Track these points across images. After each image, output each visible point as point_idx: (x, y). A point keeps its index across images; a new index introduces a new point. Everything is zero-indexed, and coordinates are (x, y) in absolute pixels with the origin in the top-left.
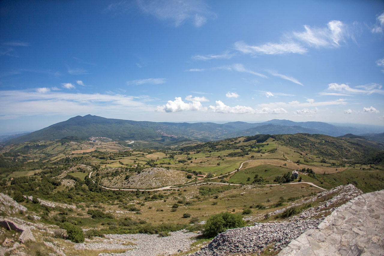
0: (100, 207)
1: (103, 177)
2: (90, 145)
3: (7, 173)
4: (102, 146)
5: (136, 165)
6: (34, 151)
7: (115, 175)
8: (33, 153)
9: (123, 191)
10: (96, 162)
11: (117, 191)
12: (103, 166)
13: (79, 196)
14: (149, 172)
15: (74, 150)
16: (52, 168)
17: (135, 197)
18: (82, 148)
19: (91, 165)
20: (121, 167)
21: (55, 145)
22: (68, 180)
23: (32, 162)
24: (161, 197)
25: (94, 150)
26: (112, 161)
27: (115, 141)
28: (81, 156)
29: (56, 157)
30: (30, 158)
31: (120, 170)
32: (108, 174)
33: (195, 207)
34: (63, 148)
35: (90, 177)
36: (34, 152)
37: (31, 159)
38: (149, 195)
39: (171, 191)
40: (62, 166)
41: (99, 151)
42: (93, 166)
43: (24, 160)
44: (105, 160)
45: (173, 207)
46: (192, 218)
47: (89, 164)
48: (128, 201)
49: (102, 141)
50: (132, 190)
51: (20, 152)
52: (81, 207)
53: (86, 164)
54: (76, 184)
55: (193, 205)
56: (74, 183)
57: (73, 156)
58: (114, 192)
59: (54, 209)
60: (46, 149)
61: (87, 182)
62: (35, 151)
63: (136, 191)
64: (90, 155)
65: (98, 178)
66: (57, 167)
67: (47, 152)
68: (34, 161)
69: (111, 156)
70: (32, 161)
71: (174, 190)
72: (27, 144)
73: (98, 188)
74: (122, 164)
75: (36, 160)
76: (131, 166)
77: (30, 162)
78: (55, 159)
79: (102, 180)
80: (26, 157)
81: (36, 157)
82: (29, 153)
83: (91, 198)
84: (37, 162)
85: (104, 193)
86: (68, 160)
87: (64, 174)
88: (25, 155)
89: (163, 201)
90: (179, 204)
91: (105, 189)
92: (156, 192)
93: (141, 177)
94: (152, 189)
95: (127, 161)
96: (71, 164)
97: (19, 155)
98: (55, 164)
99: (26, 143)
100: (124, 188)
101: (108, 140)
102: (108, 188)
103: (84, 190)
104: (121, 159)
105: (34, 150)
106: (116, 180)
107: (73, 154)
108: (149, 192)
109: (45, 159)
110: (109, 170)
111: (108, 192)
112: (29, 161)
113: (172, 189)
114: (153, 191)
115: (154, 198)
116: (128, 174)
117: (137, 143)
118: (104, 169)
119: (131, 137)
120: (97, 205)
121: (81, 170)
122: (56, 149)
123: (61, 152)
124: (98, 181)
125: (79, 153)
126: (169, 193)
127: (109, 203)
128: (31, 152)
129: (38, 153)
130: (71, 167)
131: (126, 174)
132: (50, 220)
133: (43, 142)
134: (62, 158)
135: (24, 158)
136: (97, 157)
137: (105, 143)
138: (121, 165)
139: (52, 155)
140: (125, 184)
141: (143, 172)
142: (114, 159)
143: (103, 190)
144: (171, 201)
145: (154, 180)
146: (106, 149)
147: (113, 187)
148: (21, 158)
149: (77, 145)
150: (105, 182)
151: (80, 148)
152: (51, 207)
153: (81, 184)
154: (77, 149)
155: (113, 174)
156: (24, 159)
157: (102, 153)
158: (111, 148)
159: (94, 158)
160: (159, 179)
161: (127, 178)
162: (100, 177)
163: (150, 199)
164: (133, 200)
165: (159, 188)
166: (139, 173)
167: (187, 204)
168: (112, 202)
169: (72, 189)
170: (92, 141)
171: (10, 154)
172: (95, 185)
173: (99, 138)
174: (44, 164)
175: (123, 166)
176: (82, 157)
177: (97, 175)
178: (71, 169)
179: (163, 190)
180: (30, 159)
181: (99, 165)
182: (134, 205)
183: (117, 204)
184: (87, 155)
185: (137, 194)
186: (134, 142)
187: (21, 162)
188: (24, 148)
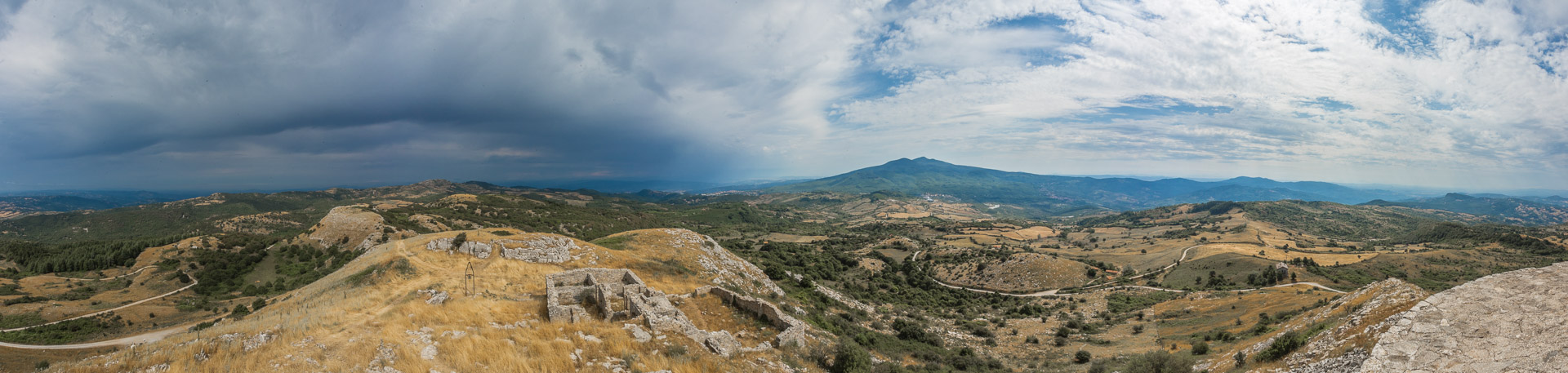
0: (920, 319)
1: (937, 262)
3: (756, 233)
5: (999, 246)
6: (818, 207)
7: (959, 262)
8: (816, 210)
9: (970, 292)
10: (928, 235)
11: (959, 290)
12: (941, 244)
13: (885, 291)
14: (1021, 261)
15: (892, 211)
16: (847, 237)
17: (989, 307)
19: (919, 240)
20: (972, 248)
21: (859, 202)
22: (873, 261)
24: (1039, 310)
26: (958, 236)
28: (903, 222)
29: (858, 221)
30: (809, 217)
31: (969, 254)
32: (948, 257)
33: (1099, 337)
34: (874, 206)
35: (914, 260)
38: (1017, 304)
39: (1058, 300)
40: (866, 236)
42: (922, 242)
43: (799, 217)
44: (945, 233)
45: (1059, 335)
46: (1094, 364)
47: (917, 238)
48: (975, 313)
50: (985, 292)
52: (884, 313)
53: (911, 237)
54: (886, 268)
55: (1096, 333)
56: (883, 266)
57: (890, 222)
58: (952, 291)
59: (837, 304)
60: (841, 206)
61: (907, 267)
62: (820, 207)
63: (994, 296)
65: (929, 262)
66: (858, 235)
67: (843, 211)
68: (815, 222)
69: (956, 227)
70: (812, 221)
71: (1064, 298)
73: (924, 281)
74: (976, 243)
75: (819, 221)
76: (990, 248)
78: (856, 223)
79: (935, 268)
80: (801, 214)
81: (821, 217)
82: (809, 210)
83: (908, 298)
84: (822, 225)
85: (933, 292)
86: (878, 227)
87: (868, 248)
88: (799, 212)
89: (1040, 319)
90: (1070, 330)
91: (937, 284)
92: (1030, 299)
93: (1006, 269)
94: (1022, 293)
95: (983, 236)
96: (884, 234)
97: (788, 210)
98: (853, 230)
100: (972, 288)
102: (943, 282)
103: (897, 282)
104: (974, 233)
106: (961, 271)
107: (889, 219)
108: (1016, 299)
109: (837, 221)
110: (951, 250)
111: (942, 290)
112: (805, 221)
113: (1058, 297)
114: (1025, 298)
115: (1026, 312)
116: (983, 261)
118: (942, 248)
120: (914, 314)
121: (899, 246)
122: (860, 207)
123: (868, 214)
124: (928, 268)
126: (1052, 303)
127: (938, 311)
128: (812, 208)
129: (825, 211)
130: (882, 239)
131: (979, 260)
132: (824, 321)
134: (869, 223)
138: (972, 245)
139: (851, 216)
140: (975, 279)
141: (1010, 259)
142: (963, 233)
143: (933, 285)
144: (1054, 322)
145: (1029, 276)
147: (952, 282)
148: (791, 214)
150: (941, 271)
152: (833, 300)
153: (895, 270)
155: (956, 258)
157: (942, 221)
160: (1036, 275)
161: (981, 268)
162: (932, 262)
163: (1016, 314)
164: (985, 312)
165: (1035, 292)
166: (1003, 260)
167: (1086, 329)
168: (945, 312)
169: (876, 276)
171: (770, 207)
172: (920, 274)
174: (834, 229)
175: (976, 246)
176: (906, 224)
177: (928, 257)
178: (881, 243)
179: (1043, 297)
181: (935, 242)
182: (985, 324)
183: (954, 317)
184: (915, 222)
185: (995, 300)
187: (790, 220)
188: (800, 201)
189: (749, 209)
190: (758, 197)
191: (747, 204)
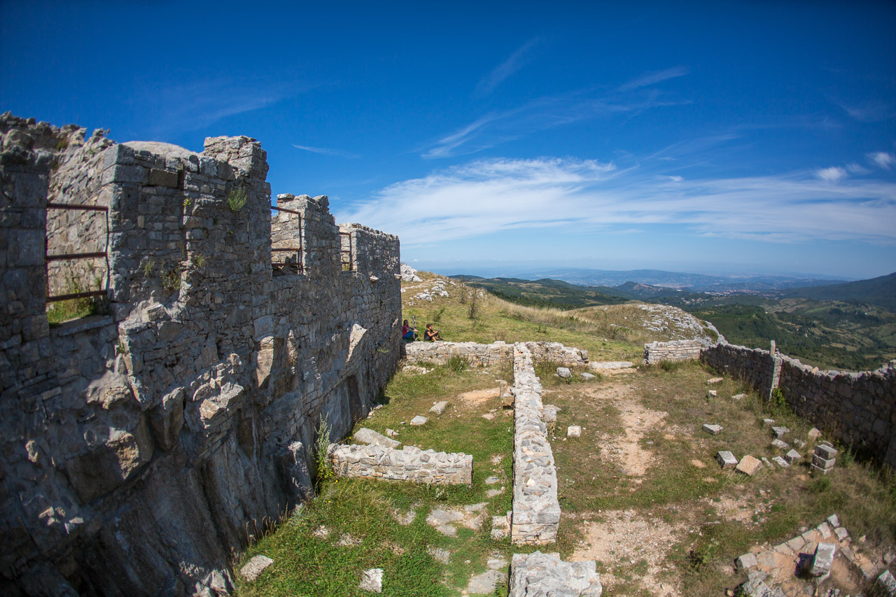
6: (850, 326)
8: (848, 330)
23: (840, 349)
30: (839, 338)
36: (850, 328)
37: (841, 343)
43: (825, 339)
51: (819, 319)
60: (879, 328)
62: (854, 326)
68: (845, 349)
72: (838, 306)
75: (850, 348)
77: (837, 348)
80: (830, 333)
81: (852, 341)
82: (839, 327)
84: (852, 353)
88: (828, 329)
97: (814, 326)
99: (837, 302)
105: (852, 324)
112: (834, 345)
128: (844, 325)
129: (858, 333)
133: (874, 310)
135: (825, 335)
148: (817, 332)
156: (825, 337)
171: (793, 316)
180: (838, 340)
187: (815, 341)
188: (831, 313)
189: (766, 318)
190: (777, 302)
191: (764, 310)
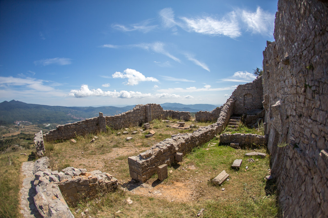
2: (16, 129)
4: (25, 129)
18: (10, 132)
25: (20, 133)
27: (35, 124)
41: (24, 134)
49: (24, 125)
64: (18, 137)
101: (29, 124)
117: (52, 125)
119: (47, 121)
125: (8, 136)
136: (24, 139)
137: (28, 127)
146: (28, 131)
149: (6, 129)
151: (8, 132)
154: (7, 132)
158: (32, 131)
159: (22, 139)
170: (16, 124)
173: (22, 122)
186: (50, 125)
